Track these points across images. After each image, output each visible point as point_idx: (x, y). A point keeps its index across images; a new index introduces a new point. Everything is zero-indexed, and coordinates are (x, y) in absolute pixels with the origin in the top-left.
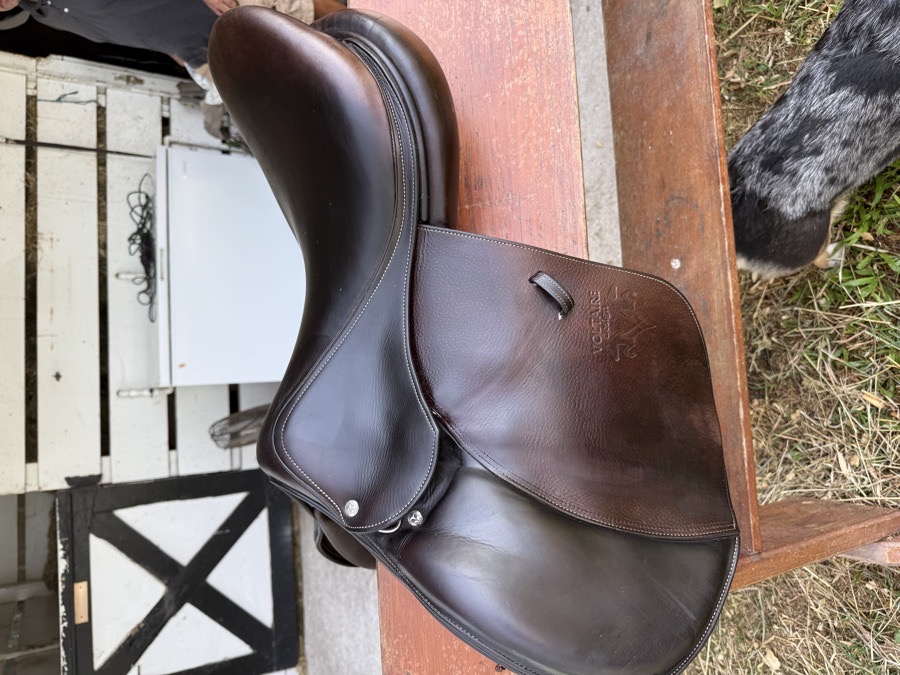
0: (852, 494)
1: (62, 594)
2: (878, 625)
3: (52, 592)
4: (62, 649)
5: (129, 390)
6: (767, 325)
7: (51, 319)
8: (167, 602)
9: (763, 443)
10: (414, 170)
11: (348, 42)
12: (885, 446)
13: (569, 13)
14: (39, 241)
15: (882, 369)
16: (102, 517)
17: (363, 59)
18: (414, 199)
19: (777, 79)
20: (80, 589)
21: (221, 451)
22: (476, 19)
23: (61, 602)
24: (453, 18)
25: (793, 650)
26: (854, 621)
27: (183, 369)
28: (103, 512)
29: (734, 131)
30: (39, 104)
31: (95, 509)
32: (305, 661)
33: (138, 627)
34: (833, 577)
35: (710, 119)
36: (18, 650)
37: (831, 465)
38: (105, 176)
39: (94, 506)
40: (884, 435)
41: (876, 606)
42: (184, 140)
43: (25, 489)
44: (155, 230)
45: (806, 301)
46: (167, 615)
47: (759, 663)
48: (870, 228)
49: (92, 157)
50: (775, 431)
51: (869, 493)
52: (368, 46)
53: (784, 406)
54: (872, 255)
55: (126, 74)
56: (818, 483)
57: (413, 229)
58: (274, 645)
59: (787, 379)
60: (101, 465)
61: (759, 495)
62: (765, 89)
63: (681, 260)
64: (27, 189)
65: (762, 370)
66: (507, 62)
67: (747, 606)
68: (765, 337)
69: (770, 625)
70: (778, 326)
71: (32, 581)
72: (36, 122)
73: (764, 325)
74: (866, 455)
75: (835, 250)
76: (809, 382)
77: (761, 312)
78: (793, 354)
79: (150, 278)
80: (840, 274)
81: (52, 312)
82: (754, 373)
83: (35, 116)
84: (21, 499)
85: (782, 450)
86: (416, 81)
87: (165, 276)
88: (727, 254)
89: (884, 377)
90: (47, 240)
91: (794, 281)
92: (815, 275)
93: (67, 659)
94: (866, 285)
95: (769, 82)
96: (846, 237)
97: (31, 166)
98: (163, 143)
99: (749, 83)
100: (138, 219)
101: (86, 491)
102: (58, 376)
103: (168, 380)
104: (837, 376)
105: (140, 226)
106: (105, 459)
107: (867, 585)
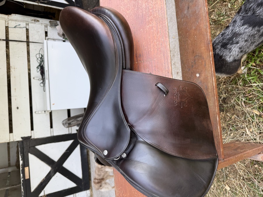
0: (250, 140)
1: (21, 170)
2: (258, 177)
3: (18, 169)
4: (22, 186)
5: (39, 111)
6: (225, 90)
7: (15, 91)
8: (51, 172)
9: (224, 125)
10: (121, 54)
11: (100, 16)
12: (260, 126)
13: (165, 5)
14: (11, 69)
15: (258, 103)
16: (32, 148)
17: (105, 22)
18: (121, 62)
19: (226, 18)
20: (26, 169)
21: (66, 128)
22: (138, 7)
23: (21, 173)
24: (131, 7)
25: (234, 185)
26: (251, 176)
27: (54, 105)
28: (32, 147)
29: (214, 33)
30: (9, 29)
31: (30, 146)
32: (92, 188)
33: (44, 179)
34: (245, 163)
35: (207, 32)
36: (9, 186)
37: (244, 131)
38: (29, 49)
39: (29, 145)
40: (259, 122)
41: (258, 172)
42: (52, 38)
43: (9, 141)
44: (44, 65)
45: (236, 83)
46: (52, 176)
47: (223, 188)
48: (255, 62)
49: (25, 44)
50: (227, 122)
51: (255, 139)
52: (106, 18)
53: (230, 114)
54: (255, 70)
55: (34, 19)
56: (240, 136)
57: (121, 71)
58: (83, 183)
59: (231, 106)
60: (31, 133)
61: (223, 140)
62: (223, 21)
63: (199, 74)
64: (7, 54)
65: (223, 104)
66: (147, 20)
67: (220, 172)
68: (224, 94)
69: (227, 177)
70: (228, 91)
71: (12, 166)
72: (8, 34)
73: (224, 90)
74: (254, 128)
75: (244, 69)
76: (237, 107)
77: (223, 87)
78: (232, 99)
79: (43, 79)
80: (246, 75)
81: (15, 89)
82: (221, 104)
83: (8, 32)
84: (8, 143)
85: (229, 127)
86: (121, 28)
87: (48, 78)
88: (213, 72)
89: (259, 106)
90: (13, 68)
91: (232, 77)
92: (238, 75)
93: (23, 189)
94: (254, 78)
95: (224, 19)
96: (248, 65)
97: (7, 47)
98: (46, 39)
99: (218, 19)
100: (39, 62)
101: (27, 141)
102: (18, 108)
103: (50, 109)
104: (245, 105)
105: (40, 64)
106: (32, 131)
107: (255, 166)
